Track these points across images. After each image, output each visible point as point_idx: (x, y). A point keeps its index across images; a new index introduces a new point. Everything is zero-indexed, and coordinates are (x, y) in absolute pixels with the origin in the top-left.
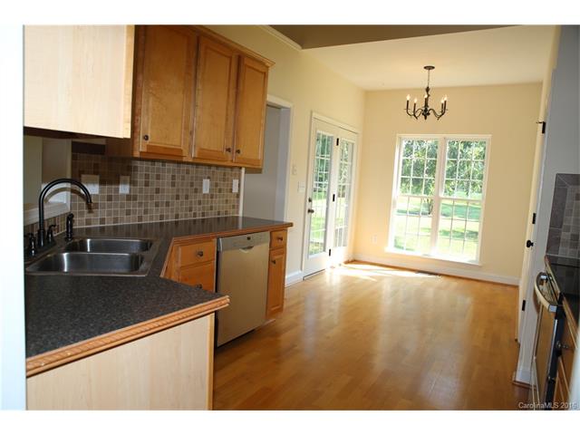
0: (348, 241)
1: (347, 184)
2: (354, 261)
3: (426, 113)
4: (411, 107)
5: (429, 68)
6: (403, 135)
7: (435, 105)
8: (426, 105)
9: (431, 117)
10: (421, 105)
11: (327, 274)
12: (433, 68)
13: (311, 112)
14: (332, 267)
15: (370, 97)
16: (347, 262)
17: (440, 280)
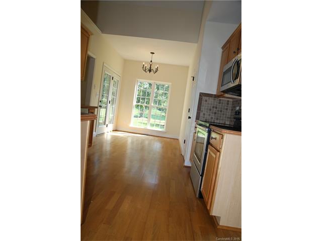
0: (114, 122)
1: (115, 97)
2: (116, 130)
3: (150, 71)
4: (144, 67)
5: (153, 53)
6: (138, 80)
7: (154, 68)
8: (150, 68)
9: (152, 72)
10: (148, 67)
11: (105, 135)
12: (154, 53)
13: (103, 63)
14: (108, 132)
15: (126, 62)
16: (113, 131)
17: (151, 137)
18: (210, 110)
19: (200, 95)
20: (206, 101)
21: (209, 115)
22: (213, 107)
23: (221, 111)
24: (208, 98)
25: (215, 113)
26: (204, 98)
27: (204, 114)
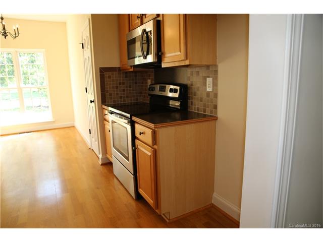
8: (5, 30)
18: (117, 87)
19: (101, 71)
20: (109, 77)
21: (117, 94)
22: (120, 84)
23: (130, 87)
24: (111, 73)
25: (124, 90)
26: (107, 74)
27: (111, 95)
